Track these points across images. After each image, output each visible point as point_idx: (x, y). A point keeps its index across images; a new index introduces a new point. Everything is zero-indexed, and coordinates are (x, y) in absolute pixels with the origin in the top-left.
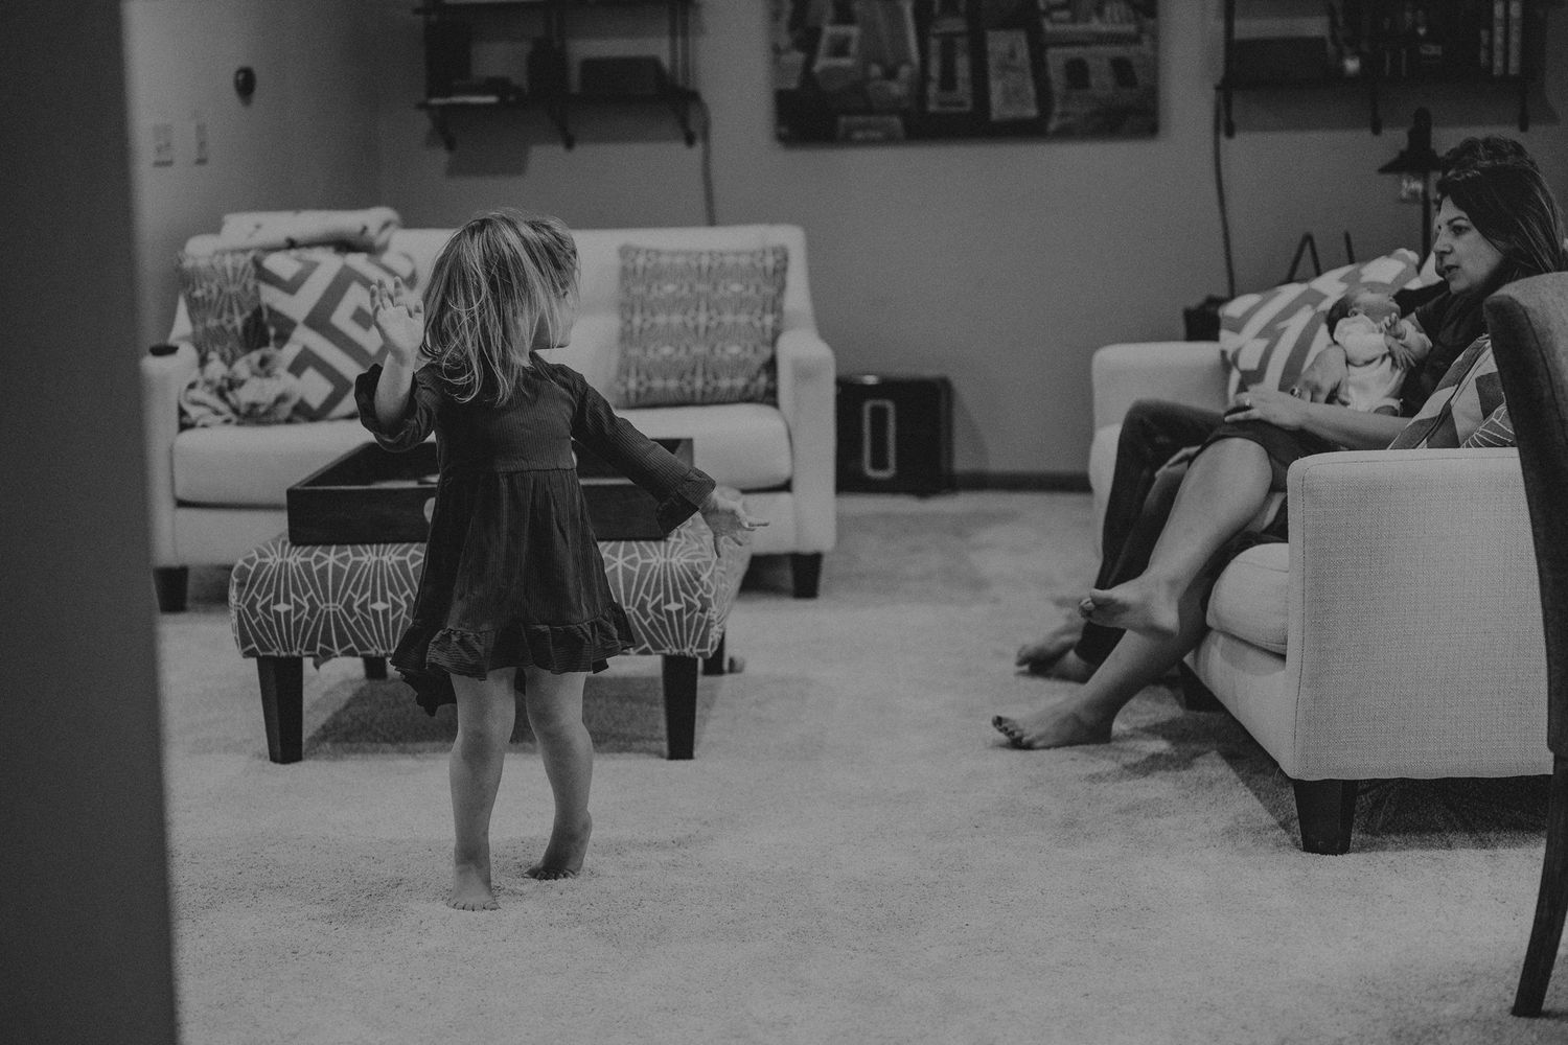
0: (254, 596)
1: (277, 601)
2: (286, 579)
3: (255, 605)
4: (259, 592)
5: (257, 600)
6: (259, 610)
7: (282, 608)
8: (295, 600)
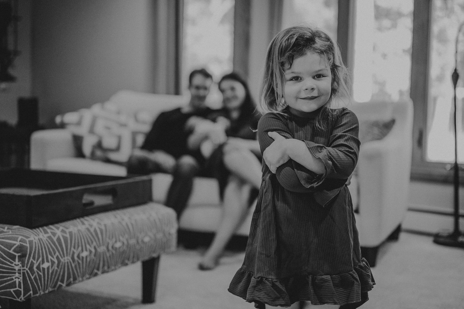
0: (32, 261)
1: (43, 262)
2: (45, 248)
3: (33, 266)
4: (34, 258)
5: (34, 263)
6: (35, 269)
7: (46, 265)
8: (51, 259)
